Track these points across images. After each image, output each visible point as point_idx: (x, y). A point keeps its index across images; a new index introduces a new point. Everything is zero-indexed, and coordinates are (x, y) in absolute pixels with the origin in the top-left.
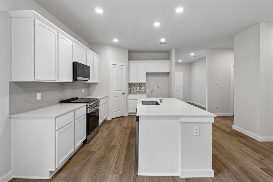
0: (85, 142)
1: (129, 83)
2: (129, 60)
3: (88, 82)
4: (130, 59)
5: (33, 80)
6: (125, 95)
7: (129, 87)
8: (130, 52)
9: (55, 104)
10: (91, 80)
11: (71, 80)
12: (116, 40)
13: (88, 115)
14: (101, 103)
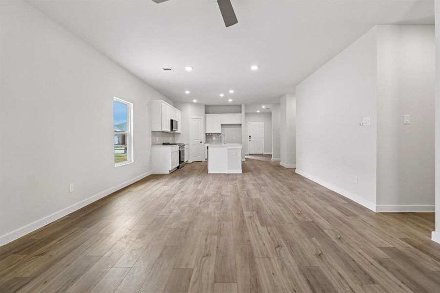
0: (178, 168)
1: (206, 134)
2: (206, 113)
3: (176, 132)
5: (161, 130)
6: (203, 143)
7: (206, 138)
8: (206, 107)
9: (160, 144)
10: (178, 130)
11: (170, 131)
12: (195, 101)
13: (180, 151)
14: (185, 147)
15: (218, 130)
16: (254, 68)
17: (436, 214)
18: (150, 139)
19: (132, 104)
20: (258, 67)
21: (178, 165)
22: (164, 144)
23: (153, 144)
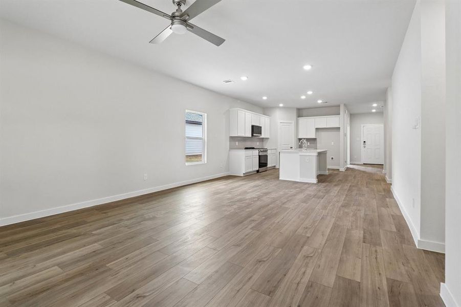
0: (258, 171)
1: (298, 139)
4: (299, 116)
5: (237, 136)
6: (293, 149)
8: (298, 110)
10: (263, 136)
11: (251, 136)
12: (281, 105)
13: (259, 156)
14: (269, 152)
15: (312, 135)
16: (307, 67)
17: (446, 255)
18: (228, 143)
19: (206, 114)
20: (312, 66)
21: (258, 169)
22: (246, 148)
23: (231, 148)
